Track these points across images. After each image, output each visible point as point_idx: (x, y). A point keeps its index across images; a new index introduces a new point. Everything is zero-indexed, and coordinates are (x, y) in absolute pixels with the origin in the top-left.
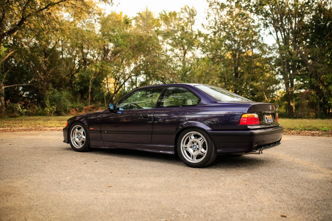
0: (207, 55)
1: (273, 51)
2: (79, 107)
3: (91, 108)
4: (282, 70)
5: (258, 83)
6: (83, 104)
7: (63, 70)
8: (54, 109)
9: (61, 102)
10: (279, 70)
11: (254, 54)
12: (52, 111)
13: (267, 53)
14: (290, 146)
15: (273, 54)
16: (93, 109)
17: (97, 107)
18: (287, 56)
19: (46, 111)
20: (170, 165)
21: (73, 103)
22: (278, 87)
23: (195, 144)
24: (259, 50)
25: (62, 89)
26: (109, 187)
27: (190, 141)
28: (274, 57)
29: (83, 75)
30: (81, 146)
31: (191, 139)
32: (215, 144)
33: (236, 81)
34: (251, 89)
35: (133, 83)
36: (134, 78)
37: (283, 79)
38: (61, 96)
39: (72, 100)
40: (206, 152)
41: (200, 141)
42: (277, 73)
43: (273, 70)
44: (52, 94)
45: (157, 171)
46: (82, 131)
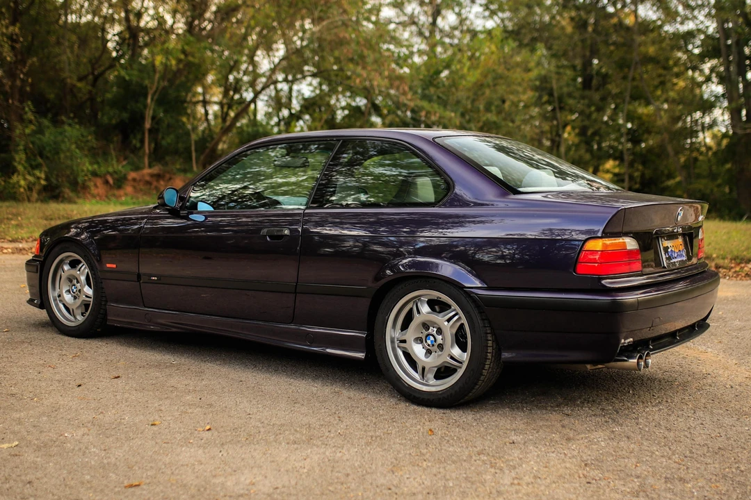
0: (503, 20)
1: (696, 12)
2: (115, 172)
3: (152, 176)
4: (722, 69)
5: (651, 108)
6: (128, 163)
7: (68, 59)
8: (39, 178)
9: (59, 158)
10: (712, 70)
11: (640, 20)
12: (34, 184)
13: (679, 19)
14: (737, 322)
15: (698, 22)
16: (158, 181)
17: (168, 172)
18: (740, 30)
19: (14, 184)
20: (352, 393)
21: (98, 163)
22: (707, 120)
23: (433, 330)
24: (655, 8)
25: (64, 118)
26: (131, 486)
27: (417, 319)
28: (699, 31)
29: (127, 78)
30: (80, 319)
31: (419, 312)
32: (493, 334)
33: (586, 101)
34: (629, 125)
35: (279, 103)
36: (284, 87)
37: (723, 95)
38: (60, 138)
39: (94, 154)
40: (465, 357)
41: (449, 320)
42: (708, 79)
43: (694, 69)
44: (34, 133)
45: (306, 420)
46: (83, 272)
